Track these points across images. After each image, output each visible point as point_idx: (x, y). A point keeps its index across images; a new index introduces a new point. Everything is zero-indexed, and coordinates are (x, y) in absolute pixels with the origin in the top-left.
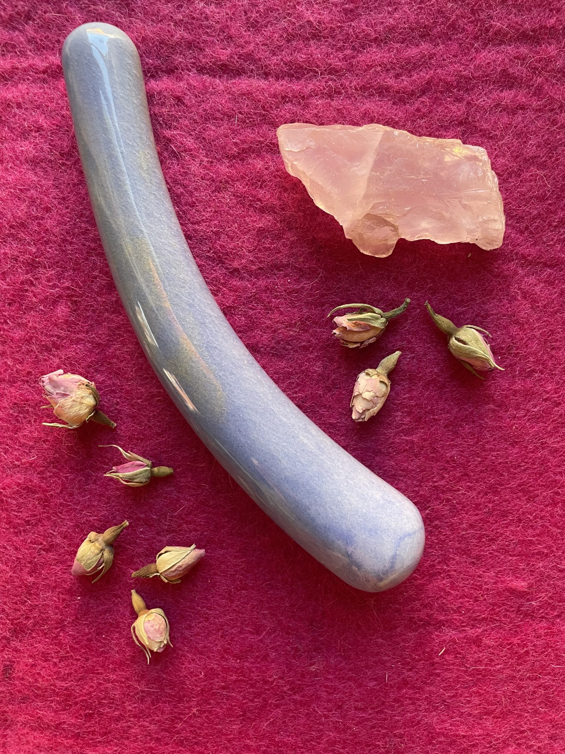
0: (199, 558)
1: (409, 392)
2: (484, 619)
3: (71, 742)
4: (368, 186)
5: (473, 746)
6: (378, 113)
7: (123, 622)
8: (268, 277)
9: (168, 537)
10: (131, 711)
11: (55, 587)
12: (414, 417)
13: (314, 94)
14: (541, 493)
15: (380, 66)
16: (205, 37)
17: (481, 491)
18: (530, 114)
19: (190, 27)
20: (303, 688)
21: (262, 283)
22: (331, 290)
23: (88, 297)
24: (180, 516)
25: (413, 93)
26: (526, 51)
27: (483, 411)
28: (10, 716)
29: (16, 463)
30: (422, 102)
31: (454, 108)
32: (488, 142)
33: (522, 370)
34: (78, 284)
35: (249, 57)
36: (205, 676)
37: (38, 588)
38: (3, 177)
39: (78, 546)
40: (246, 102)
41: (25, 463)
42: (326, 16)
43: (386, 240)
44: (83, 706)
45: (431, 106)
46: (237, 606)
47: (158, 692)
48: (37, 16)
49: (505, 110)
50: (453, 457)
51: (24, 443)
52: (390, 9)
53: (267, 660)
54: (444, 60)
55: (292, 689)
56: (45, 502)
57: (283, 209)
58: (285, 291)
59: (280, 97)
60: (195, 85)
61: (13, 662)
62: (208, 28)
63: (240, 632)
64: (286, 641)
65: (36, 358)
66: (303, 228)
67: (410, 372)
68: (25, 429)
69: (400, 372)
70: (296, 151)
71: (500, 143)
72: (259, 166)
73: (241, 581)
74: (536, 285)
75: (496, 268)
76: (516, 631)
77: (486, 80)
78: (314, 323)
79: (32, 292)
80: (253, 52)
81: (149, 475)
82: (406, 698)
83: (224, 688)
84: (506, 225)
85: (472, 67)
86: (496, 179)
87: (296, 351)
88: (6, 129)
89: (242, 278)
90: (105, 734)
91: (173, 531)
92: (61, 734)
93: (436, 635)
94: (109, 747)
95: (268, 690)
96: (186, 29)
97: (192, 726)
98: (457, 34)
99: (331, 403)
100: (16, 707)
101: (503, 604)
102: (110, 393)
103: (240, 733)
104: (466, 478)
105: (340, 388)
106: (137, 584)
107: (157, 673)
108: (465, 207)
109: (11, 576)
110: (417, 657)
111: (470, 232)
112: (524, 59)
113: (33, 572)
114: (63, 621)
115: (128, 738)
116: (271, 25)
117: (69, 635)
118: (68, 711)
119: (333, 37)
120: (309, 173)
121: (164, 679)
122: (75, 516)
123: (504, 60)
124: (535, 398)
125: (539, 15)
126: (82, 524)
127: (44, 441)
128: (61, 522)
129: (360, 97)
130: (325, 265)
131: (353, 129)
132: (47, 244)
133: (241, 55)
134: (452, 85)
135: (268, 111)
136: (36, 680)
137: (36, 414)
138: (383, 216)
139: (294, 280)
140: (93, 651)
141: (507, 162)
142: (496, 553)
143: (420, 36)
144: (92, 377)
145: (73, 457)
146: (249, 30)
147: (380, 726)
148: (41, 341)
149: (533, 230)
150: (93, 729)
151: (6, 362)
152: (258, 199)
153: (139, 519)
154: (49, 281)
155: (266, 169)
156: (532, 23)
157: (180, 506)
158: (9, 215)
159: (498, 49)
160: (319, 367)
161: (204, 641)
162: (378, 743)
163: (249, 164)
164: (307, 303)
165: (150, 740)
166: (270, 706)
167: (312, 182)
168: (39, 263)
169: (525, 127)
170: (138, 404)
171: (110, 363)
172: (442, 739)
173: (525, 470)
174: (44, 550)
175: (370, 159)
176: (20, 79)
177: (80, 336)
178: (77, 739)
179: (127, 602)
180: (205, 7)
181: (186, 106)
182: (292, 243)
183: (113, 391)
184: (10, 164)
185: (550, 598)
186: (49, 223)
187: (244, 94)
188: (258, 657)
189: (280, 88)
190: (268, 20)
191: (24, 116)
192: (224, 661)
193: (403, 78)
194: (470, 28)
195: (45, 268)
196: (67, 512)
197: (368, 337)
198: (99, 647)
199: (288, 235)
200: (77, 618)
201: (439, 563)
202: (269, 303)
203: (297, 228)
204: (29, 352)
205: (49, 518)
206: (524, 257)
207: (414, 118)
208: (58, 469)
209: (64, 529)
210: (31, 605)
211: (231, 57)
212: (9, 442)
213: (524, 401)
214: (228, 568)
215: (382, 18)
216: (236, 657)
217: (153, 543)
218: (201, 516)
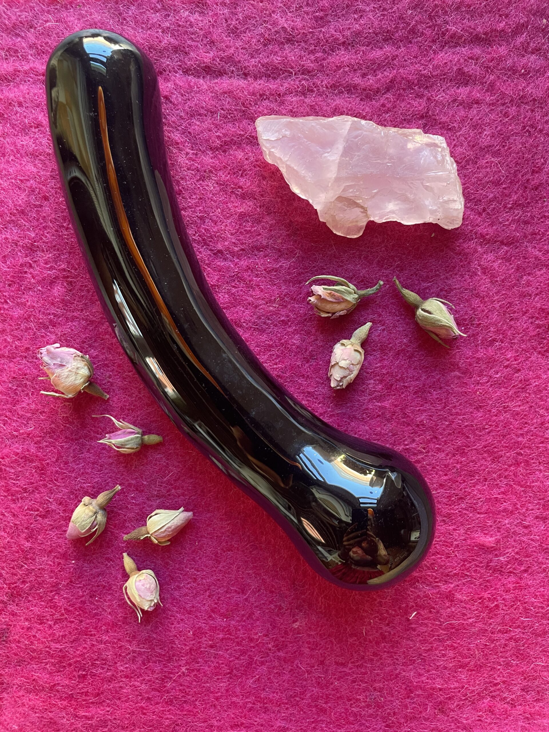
0: (186, 520)
1: (380, 361)
2: (455, 574)
3: (65, 703)
4: (339, 170)
5: (450, 698)
6: (347, 108)
8: (249, 257)
9: (158, 501)
10: (123, 671)
11: (50, 552)
12: (385, 385)
13: (289, 92)
14: (505, 454)
15: (349, 67)
16: (189, 42)
17: (449, 452)
18: (484, 108)
19: (176, 34)
20: (286, 645)
21: (244, 263)
22: (306, 269)
23: (82, 278)
24: (168, 482)
25: (378, 91)
26: (479, 52)
27: (449, 378)
28: (6, 679)
29: (15, 434)
30: (387, 98)
31: (415, 103)
32: (447, 133)
33: (484, 340)
34: (73, 266)
35: (230, 59)
36: (194, 634)
37: (34, 553)
38: (5, 169)
39: (73, 511)
40: (228, 99)
41: (23, 434)
42: (299, 23)
43: (357, 221)
44: (77, 667)
45: (395, 102)
46: (223, 567)
47: (148, 652)
48: (39, 24)
49: (461, 105)
50: (422, 421)
51: (22, 415)
52: (356, 16)
53: (252, 618)
54: (405, 61)
55: (276, 646)
56: (42, 470)
57: (262, 195)
58: (265, 270)
59: (258, 95)
60: (181, 85)
61: (10, 625)
62: (193, 34)
63: (227, 592)
64: (270, 599)
65: (34, 334)
66: (280, 213)
67: (381, 343)
68: (23, 401)
69: (372, 343)
70: (273, 139)
71: (458, 134)
72: (240, 157)
73: (227, 542)
74: (494, 261)
75: (458, 246)
76: (486, 586)
77: (444, 78)
78: (292, 299)
79: (31, 273)
80: (233, 55)
81: (140, 442)
82: (385, 652)
83: (211, 647)
84: (466, 207)
85: (431, 67)
86: (455, 165)
87: (276, 325)
88: (8, 125)
89: (225, 259)
90: (98, 695)
91: (163, 496)
92: (55, 695)
93: (411, 591)
94: (102, 708)
95: (254, 647)
96: (173, 35)
97: (181, 685)
98: (416, 38)
99: (309, 374)
100: (12, 671)
101: (473, 560)
102: (103, 367)
103: (227, 691)
104: (434, 440)
105: (317, 359)
106: (128, 547)
107: (147, 633)
109: (8, 542)
110: (393, 612)
111: (433, 212)
112: (477, 59)
113: (29, 537)
114: (57, 584)
115: (119, 699)
116: (250, 31)
117: (64, 598)
118: (63, 673)
119: (305, 42)
120: (285, 159)
121: (155, 639)
122: (70, 483)
123: (460, 60)
124: (497, 365)
125: (489, 20)
126: (76, 490)
127: (41, 413)
128: (57, 489)
129: (331, 95)
130: (302, 246)
131: (324, 120)
132: (45, 229)
133: (223, 58)
134: (413, 83)
135: (247, 107)
136: (31, 642)
137: (34, 387)
138: (353, 198)
139: (273, 260)
140: (86, 613)
141: (465, 151)
142: (465, 512)
143: (383, 40)
144: (87, 352)
145: (68, 428)
146: (230, 36)
147: (361, 681)
148: (39, 319)
149: (490, 212)
150: (86, 690)
151: (5, 339)
152: (239, 187)
153: (130, 485)
154: (46, 263)
155: (246, 159)
156: (484, 27)
157: (169, 472)
158: (10, 204)
159: (453, 50)
160: (298, 340)
161: (192, 601)
162: (358, 697)
163: (231, 155)
164: (285, 281)
165: (141, 699)
166: (256, 663)
167: (288, 167)
168: (38, 247)
169: (480, 119)
170: (129, 376)
171: (103, 339)
172: (420, 692)
173: (489, 433)
174: (40, 516)
175: (340, 146)
176: (21, 80)
177: (75, 314)
178: (71, 701)
179: (118, 565)
180: (189, 16)
181: (174, 104)
182: (271, 226)
183: (106, 365)
184: (12, 157)
185: (517, 553)
186: (47, 210)
187: (225, 93)
188: (243, 615)
189: (258, 87)
190: (246, 26)
191: (25, 114)
192: (211, 620)
193: (369, 77)
194: (428, 32)
195: (43, 251)
196: (62, 479)
197: (341, 310)
198: (92, 609)
199: (268, 219)
200: (71, 582)
202: (250, 281)
203: (275, 212)
204: (27, 329)
205: (45, 486)
206: (482, 236)
207: (380, 113)
208: (54, 439)
209: (59, 496)
210: (28, 570)
211: (214, 60)
212: (8, 414)
213: (487, 368)
214: (214, 530)
215: (349, 24)
216: (223, 615)
217: (144, 508)
218: (188, 481)
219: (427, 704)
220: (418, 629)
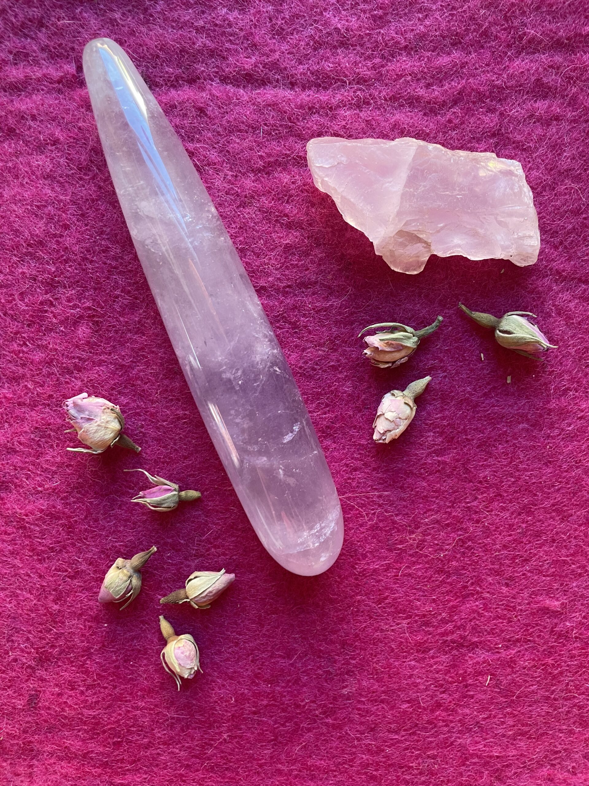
0: (229, 583)
1: (441, 411)
2: (518, 640)
3: (99, 771)
4: (401, 203)
5: (507, 766)
6: (408, 124)
7: (151, 649)
8: (296, 295)
9: (196, 561)
10: (161, 738)
11: (81, 615)
12: (446, 437)
13: (342, 104)
14: (575, 512)
15: (411, 75)
16: (227, 45)
17: (514, 511)
18: (565, 126)
19: (212, 35)
20: (335, 711)
21: (290, 301)
22: (360, 308)
23: (110, 317)
24: (208, 541)
25: (444, 104)
26: (561, 60)
27: (516, 430)
28: (36, 746)
29: (39, 489)
30: (454, 112)
31: (486, 119)
32: (522, 154)
33: (557, 389)
34: (99, 304)
35: (274, 66)
36: (236, 701)
37: (63, 616)
38: (19, 193)
39: (105, 573)
40: (272, 113)
41: (48, 489)
42: (354, 22)
43: (418, 257)
44: (111, 734)
45: (463, 117)
46: (268, 631)
47: (188, 719)
48: (51, 22)
49: (539, 121)
50: (486, 477)
51: (47, 468)
52: (420, 16)
53: (299, 684)
54: (476, 69)
55: (324, 713)
56: (70, 528)
57: (310, 225)
58: (314, 309)
59: (306, 108)
60: (218, 95)
61: (40, 692)
62: (231, 35)
63: (271, 657)
64: (318, 664)
65: (57, 380)
66: (331, 244)
67: (442, 391)
68: (47, 454)
69: (432, 391)
70: (327, 166)
71: (534, 155)
72: (285, 180)
73: (271, 605)
74: (570, 301)
75: (531, 284)
76: (549, 652)
77: (520, 90)
78: (343, 342)
79: (52, 312)
80: (278, 60)
81: (177, 500)
82: (440, 720)
83: (254, 713)
84: (541, 240)
85: (505, 76)
86: (531, 193)
87: (325, 371)
88: (21, 142)
89: (269, 297)
90: (134, 761)
91: (202, 556)
92: (89, 763)
93: (470, 657)
94: (139, 775)
95: (300, 714)
96: (208, 35)
97: (223, 752)
98: (489, 42)
99: (361, 423)
100: (42, 737)
101: (537, 625)
102: (135, 416)
103: (271, 758)
104: (499, 498)
105: (370, 408)
106: (164, 610)
107: (186, 699)
108: (500, 223)
109: (35, 604)
110: (450, 679)
111: (504, 248)
112: (558, 68)
113: (58, 599)
114: (89, 648)
115: (157, 765)
116: (297, 32)
117: (96, 663)
118: (96, 740)
119: (362, 45)
120: (340, 190)
121: (194, 705)
122: (100, 542)
123: (538, 69)
124: (570, 416)
125: (574, 22)
126: (107, 550)
127: (67, 466)
128: (87, 548)
129: (390, 108)
130: (355, 282)
131: (385, 143)
132: (67, 263)
133: (266, 64)
134: (485, 95)
135: (294, 123)
136: (62, 709)
137: (58, 439)
138: (415, 232)
139: (323, 298)
140: (121, 678)
141: (541, 175)
142: (529, 574)
143: (451, 44)
144: (115, 400)
145: (97, 482)
146: (274, 38)
147: (414, 748)
148: (63, 363)
149: (567, 245)
150: (121, 757)
151: (26, 385)
152: (284, 215)
153: (166, 544)
154: (69, 301)
155: (293, 183)
156: (567, 31)
157: (208, 530)
158: (27, 233)
159: (531, 57)
160: (349, 387)
161: (234, 666)
162: (411, 765)
163: (275, 178)
164: (336, 323)
165: (180, 766)
166: (302, 730)
167: (343, 198)
168: (59, 282)
169: (559, 138)
170: (164, 426)
171: (133, 385)
172: (476, 760)
173: (559, 490)
174: (69, 577)
175: (403, 174)
176: (34, 89)
177: (102, 357)
178: (105, 768)
179: (154, 628)
180: (228, 14)
181: (209, 118)
182: (321, 259)
183: (138, 414)
184: (26, 180)
185: (584, 617)
186: (68, 241)
187: (269, 105)
188: (289, 681)
189: (307, 99)
190: (294, 27)
191: (40, 129)
192: (254, 686)
193: (434, 87)
194: (503, 35)
195: (65, 287)
196: (92, 538)
197: (400, 357)
198: (127, 674)
199: (317, 251)
200: (104, 646)
201: (472, 584)
203: (325, 244)
204: (49, 375)
205: (73, 545)
206: (558, 272)
207: (446, 130)
208: (82, 495)
209: (89, 555)
210: (57, 633)
211: (256, 66)
212: (31, 467)
213: (559, 420)
214: (257, 592)
215: (412, 25)
216: (267, 681)
217: (181, 568)
218: (229, 540)
219: (483, 772)
220: (476, 697)
